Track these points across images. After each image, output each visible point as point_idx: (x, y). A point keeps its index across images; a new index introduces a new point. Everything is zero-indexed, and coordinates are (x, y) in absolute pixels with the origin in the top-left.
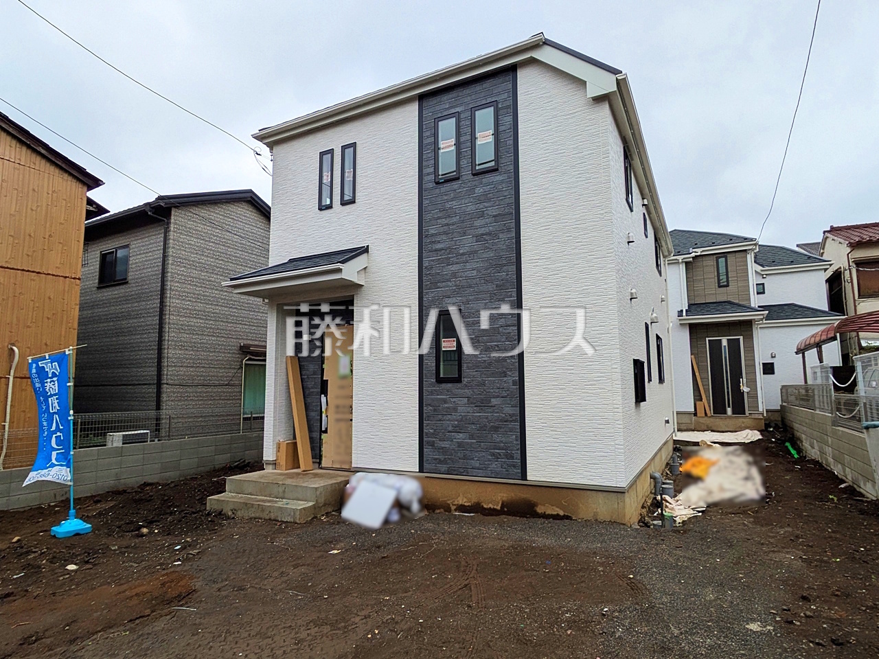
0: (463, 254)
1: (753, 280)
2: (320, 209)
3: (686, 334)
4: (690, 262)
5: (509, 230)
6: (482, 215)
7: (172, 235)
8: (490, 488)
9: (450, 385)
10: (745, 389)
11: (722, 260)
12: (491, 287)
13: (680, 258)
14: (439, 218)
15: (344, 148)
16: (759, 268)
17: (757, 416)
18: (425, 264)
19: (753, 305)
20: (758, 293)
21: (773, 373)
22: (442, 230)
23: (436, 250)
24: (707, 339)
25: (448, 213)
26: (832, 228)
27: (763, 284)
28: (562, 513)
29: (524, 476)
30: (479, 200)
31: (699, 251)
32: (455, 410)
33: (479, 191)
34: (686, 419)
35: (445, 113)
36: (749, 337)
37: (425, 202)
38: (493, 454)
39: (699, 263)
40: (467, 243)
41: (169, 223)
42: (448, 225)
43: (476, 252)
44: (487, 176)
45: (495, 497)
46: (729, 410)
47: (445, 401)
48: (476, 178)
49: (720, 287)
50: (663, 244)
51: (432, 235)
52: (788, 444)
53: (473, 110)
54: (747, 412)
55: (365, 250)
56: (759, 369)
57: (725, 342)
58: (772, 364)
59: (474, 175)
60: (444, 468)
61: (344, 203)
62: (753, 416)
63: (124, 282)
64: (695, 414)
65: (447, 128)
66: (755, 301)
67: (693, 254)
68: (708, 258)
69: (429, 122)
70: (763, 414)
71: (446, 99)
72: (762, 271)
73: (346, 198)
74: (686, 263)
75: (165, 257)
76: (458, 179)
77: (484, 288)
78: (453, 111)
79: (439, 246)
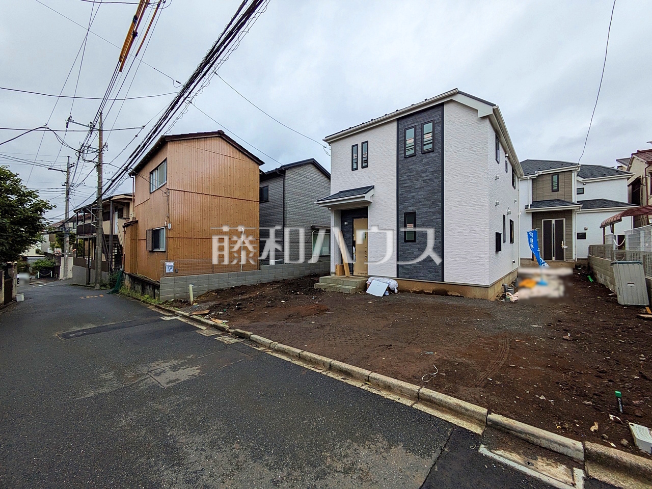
0: (417, 188)
1: (575, 186)
2: (352, 170)
3: (530, 218)
4: (535, 179)
5: (439, 178)
6: (426, 171)
7: (286, 181)
8: (427, 284)
9: (410, 243)
10: (565, 247)
11: (555, 177)
12: (429, 202)
13: (529, 177)
14: (406, 173)
15: (363, 143)
16: (581, 179)
17: (571, 261)
18: (400, 193)
19: (573, 201)
20: (577, 194)
21: (585, 238)
22: (407, 178)
23: (405, 187)
24: (543, 220)
25: (410, 171)
26: (638, 151)
27: (583, 188)
28: (459, 295)
29: (443, 280)
30: (425, 165)
31: (541, 172)
32: (413, 253)
33: (425, 161)
34: (527, 262)
35: (409, 126)
36: (570, 219)
37: (400, 166)
38: (429, 271)
39: (541, 179)
40: (419, 183)
41: (285, 176)
42: (410, 176)
43: (423, 187)
44: (429, 154)
45: (430, 288)
46: (554, 258)
47: (408, 250)
48: (423, 155)
49: (553, 191)
50: (518, 172)
51: (403, 180)
52: (589, 277)
53: (422, 125)
54: (565, 259)
55: (373, 187)
56: (574, 237)
57: (553, 222)
58: (585, 233)
59: (422, 154)
60: (408, 276)
61: (363, 167)
62: (569, 261)
63: (268, 201)
64: (533, 260)
65: (410, 133)
66: (575, 198)
67: (537, 174)
68: (546, 176)
69: (402, 131)
70: (575, 260)
71: (410, 120)
72: (583, 181)
73: (364, 165)
74: (532, 179)
75: (284, 191)
76: (415, 156)
77: (427, 203)
78: (413, 125)
79: (406, 185)
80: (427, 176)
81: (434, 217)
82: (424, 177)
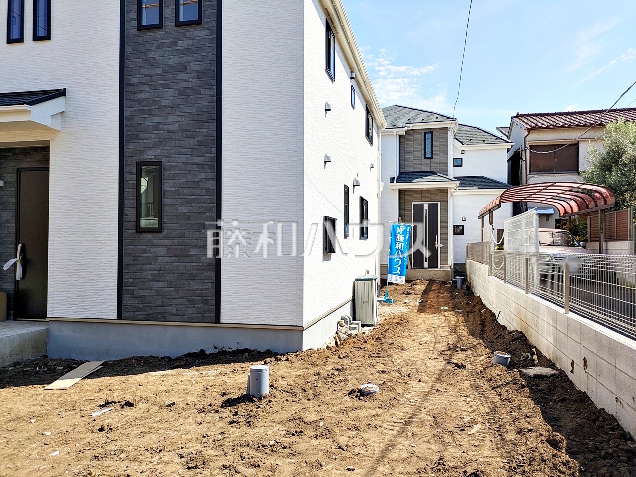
1: (452, 154)
2: (9, 42)
4: (403, 135)
5: (210, 87)
9: (150, 236)
10: (439, 246)
11: (428, 136)
13: (395, 131)
16: (459, 145)
18: (127, 113)
19: (450, 176)
20: (454, 166)
21: (462, 234)
22: (144, 80)
23: (138, 100)
24: (413, 203)
26: (517, 114)
27: (461, 159)
29: (217, 320)
30: (182, 52)
31: (411, 127)
32: (155, 259)
33: (182, 44)
36: (445, 203)
39: (410, 137)
42: (150, 75)
44: (190, 28)
46: (426, 265)
47: (145, 251)
48: (180, 29)
49: (425, 158)
50: (376, 116)
51: (134, 84)
54: (439, 267)
55: (62, 93)
56: (450, 230)
57: (426, 207)
58: (462, 226)
59: (177, 26)
61: (36, 38)
66: (453, 172)
67: (406, 129)
68: (417, 133)
70: (451, 267)
72: (461, 147)
73: (40, 32)
74: (400, 136)
76: (161, 29)
79: (141, 96)
80: (185, 81)
81: (202, 176)
82: (181, 82)
